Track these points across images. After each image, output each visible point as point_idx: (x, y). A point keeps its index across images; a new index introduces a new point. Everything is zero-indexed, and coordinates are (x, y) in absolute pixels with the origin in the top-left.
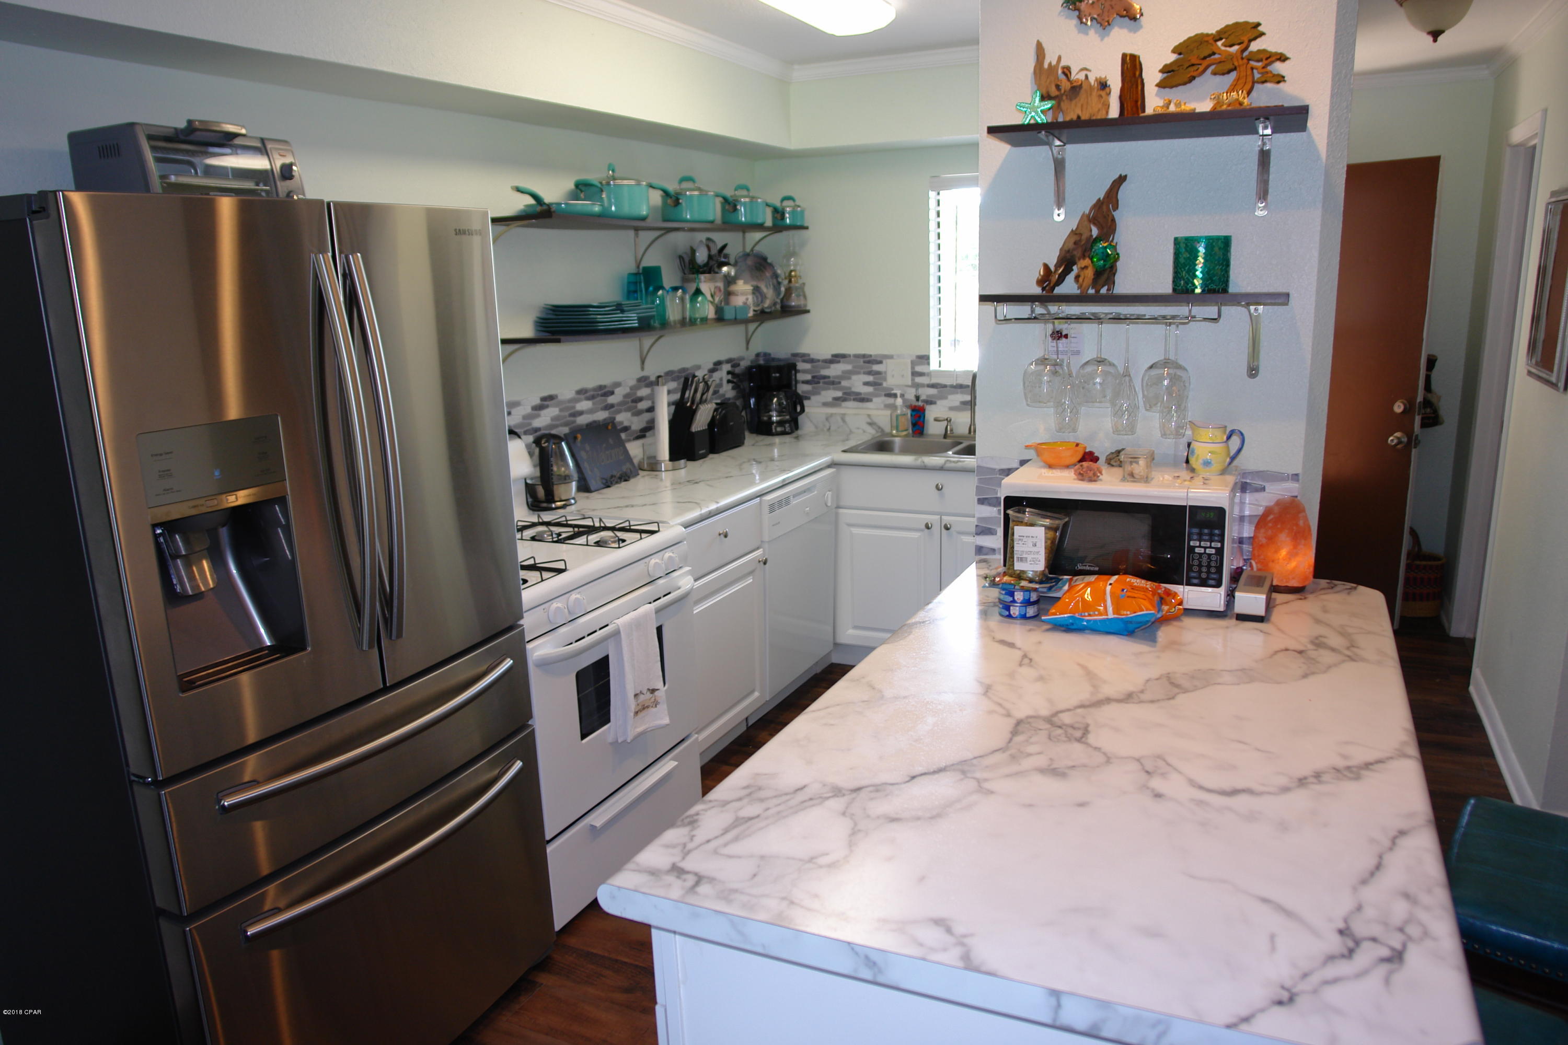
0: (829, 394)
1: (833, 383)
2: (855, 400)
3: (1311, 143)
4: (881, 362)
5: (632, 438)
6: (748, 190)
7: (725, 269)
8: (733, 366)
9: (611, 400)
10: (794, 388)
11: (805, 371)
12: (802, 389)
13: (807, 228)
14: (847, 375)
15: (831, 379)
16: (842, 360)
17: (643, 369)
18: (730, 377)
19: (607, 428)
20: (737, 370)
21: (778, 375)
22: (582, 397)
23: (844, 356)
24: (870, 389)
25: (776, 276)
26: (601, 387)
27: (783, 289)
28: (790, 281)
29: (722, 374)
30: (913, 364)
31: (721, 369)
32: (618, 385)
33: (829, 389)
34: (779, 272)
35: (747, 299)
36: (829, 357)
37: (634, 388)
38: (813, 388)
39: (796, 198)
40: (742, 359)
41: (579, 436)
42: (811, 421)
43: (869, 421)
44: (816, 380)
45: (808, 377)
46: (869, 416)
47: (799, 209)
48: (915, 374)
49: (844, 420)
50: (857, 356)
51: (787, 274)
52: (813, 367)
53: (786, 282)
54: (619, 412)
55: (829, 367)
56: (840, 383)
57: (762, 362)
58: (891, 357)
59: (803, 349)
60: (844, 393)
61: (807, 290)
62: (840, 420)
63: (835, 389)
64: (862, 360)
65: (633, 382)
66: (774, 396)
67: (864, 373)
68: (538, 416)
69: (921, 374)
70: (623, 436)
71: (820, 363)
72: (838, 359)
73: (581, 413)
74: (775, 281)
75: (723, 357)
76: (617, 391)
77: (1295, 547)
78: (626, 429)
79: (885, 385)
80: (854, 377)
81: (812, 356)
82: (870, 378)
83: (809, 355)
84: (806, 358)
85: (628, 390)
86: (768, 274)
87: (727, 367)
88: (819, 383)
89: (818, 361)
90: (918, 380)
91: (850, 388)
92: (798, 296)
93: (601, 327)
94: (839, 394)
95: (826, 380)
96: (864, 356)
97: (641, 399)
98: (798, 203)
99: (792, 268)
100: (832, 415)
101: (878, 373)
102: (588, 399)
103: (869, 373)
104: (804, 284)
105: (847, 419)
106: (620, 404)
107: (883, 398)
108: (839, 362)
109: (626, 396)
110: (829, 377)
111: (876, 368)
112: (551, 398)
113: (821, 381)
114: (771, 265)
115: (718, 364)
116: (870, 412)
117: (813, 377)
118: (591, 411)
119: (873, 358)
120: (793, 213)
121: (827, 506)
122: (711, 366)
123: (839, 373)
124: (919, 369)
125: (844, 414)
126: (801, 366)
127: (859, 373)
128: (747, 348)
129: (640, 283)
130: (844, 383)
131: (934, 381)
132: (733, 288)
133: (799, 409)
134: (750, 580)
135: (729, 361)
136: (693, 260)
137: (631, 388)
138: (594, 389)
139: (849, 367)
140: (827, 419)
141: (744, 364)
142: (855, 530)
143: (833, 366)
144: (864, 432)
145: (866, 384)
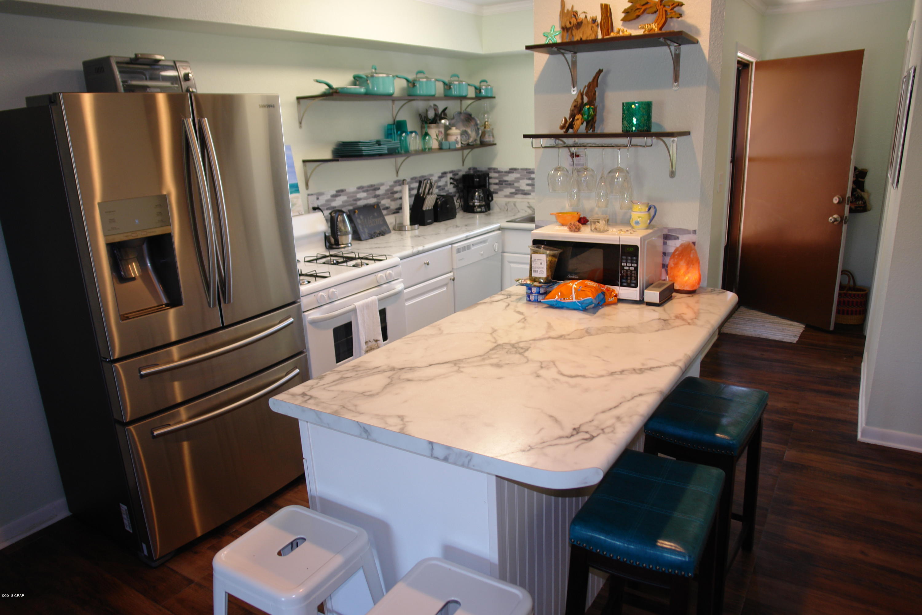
0: (508, 191)
1: (510, 184)
2: (522, 194)
3: (701, 50)
4: (534, 173)
5: (391, 213)
6: (458, 77)
7: (443, 121)
8: (454, 175)
9: (378, 192)
10: (488, 187)
11: (495, 178)
12: (493, 188)
13: (494, 98)
14: (517, 180)
15: (509, 182)
16: (515, 171)
17: (397, 175)
18: (452, 181)
19: (374, 207)
20: (457, 177)
21: (478, 180)
22: (361, 190)
23: (515, 169)
24: (529, 188)
25: (476, 124)
26: (372, 186)
27: (480, 132)
28: (485, 127)
29: (447, 179)
31: (447, 176)
32: (382, 184)
33: (508, 188)
34: (478, 122)
35: (457, 138)
36: (508, 170)
37: (392, 187)
38: (499, 187)
39: (488, 81)
40: (460, 171)
41: (357, 211)
42: (498, 205)
43: (528, 205)
44: (502, 183)
45: (497, 181)
46: (528, 203)
47: (489, 87)
49: (515, 205)
50: (523, 169)
51: (483, 124)
52: (499, 175)
53: (483, 128)
54: (383, 199)
55: (508, 176)
56: (513, 184)
57: (472, 172)
59: (494, 165)
60: (516, 190)
61: (495, 133)
62: (512, 204)
63: (511, 188)
64: (525, 172)
65: (391, 183)
66: (476, 191)
67: (527, 179)
68: (335, 200)
70: (384, 212)
71: (503, 173)
72: (512, 171)
73: (360, 199)
74: (476, 127)
75: (447, 169)
76: (382, 188)
77: (687, 269)
78: (387, 208)
80: (521, 181)
81: (499, 169)
82: (530, 182)
83: (497, 169)
84: (496, 170)
85: (388, 187)
86: (473, 124)
87: (450, 175)
88: (502, 184)
89: (502, 172)
91: (519, 187)
92: (489, 136)
93: (364, 153)
94: (513, 190)
95: (506, 183)
96: (526, 169)
97: (396, 192)
98: (489, 83)
99: (486, 120)
100: (509, 202)
101: (533, 179)
102: (364, 191)
103: (529, 179)
104: (493, 129)
105: (517, 205)
106: (383, 195)
108: (513, 173)
109: (387, 190)
110: (507, 181)
111: (532, 176)
112: (342, 191)
113: (504, 183)
114: (474, 119)
115: (444, 174)
116: (530, 201)
117: (499, 181)
118: (365, 198)
119: (531, 170)
120: (486, 90)
121: (495, 251)
122: (440, 174)
123: (513, 179)
125: (515, 202)
126: (492, 175)
127: (523, 179)
128: (463, 165)
129: (394, 129)
130: (516, 184)
132: (450, 132)
133: (490, 199)
134: (445, 289)
135: (451, 172)
136: (426, 117)
137: (391, 186)
138: (369, 186)
139: (518, 175)
140: (506, 204)
141: (461, 174)
142: (513, 265)
143: (510, 175)
144: (526, 211)
145: (528, 185)
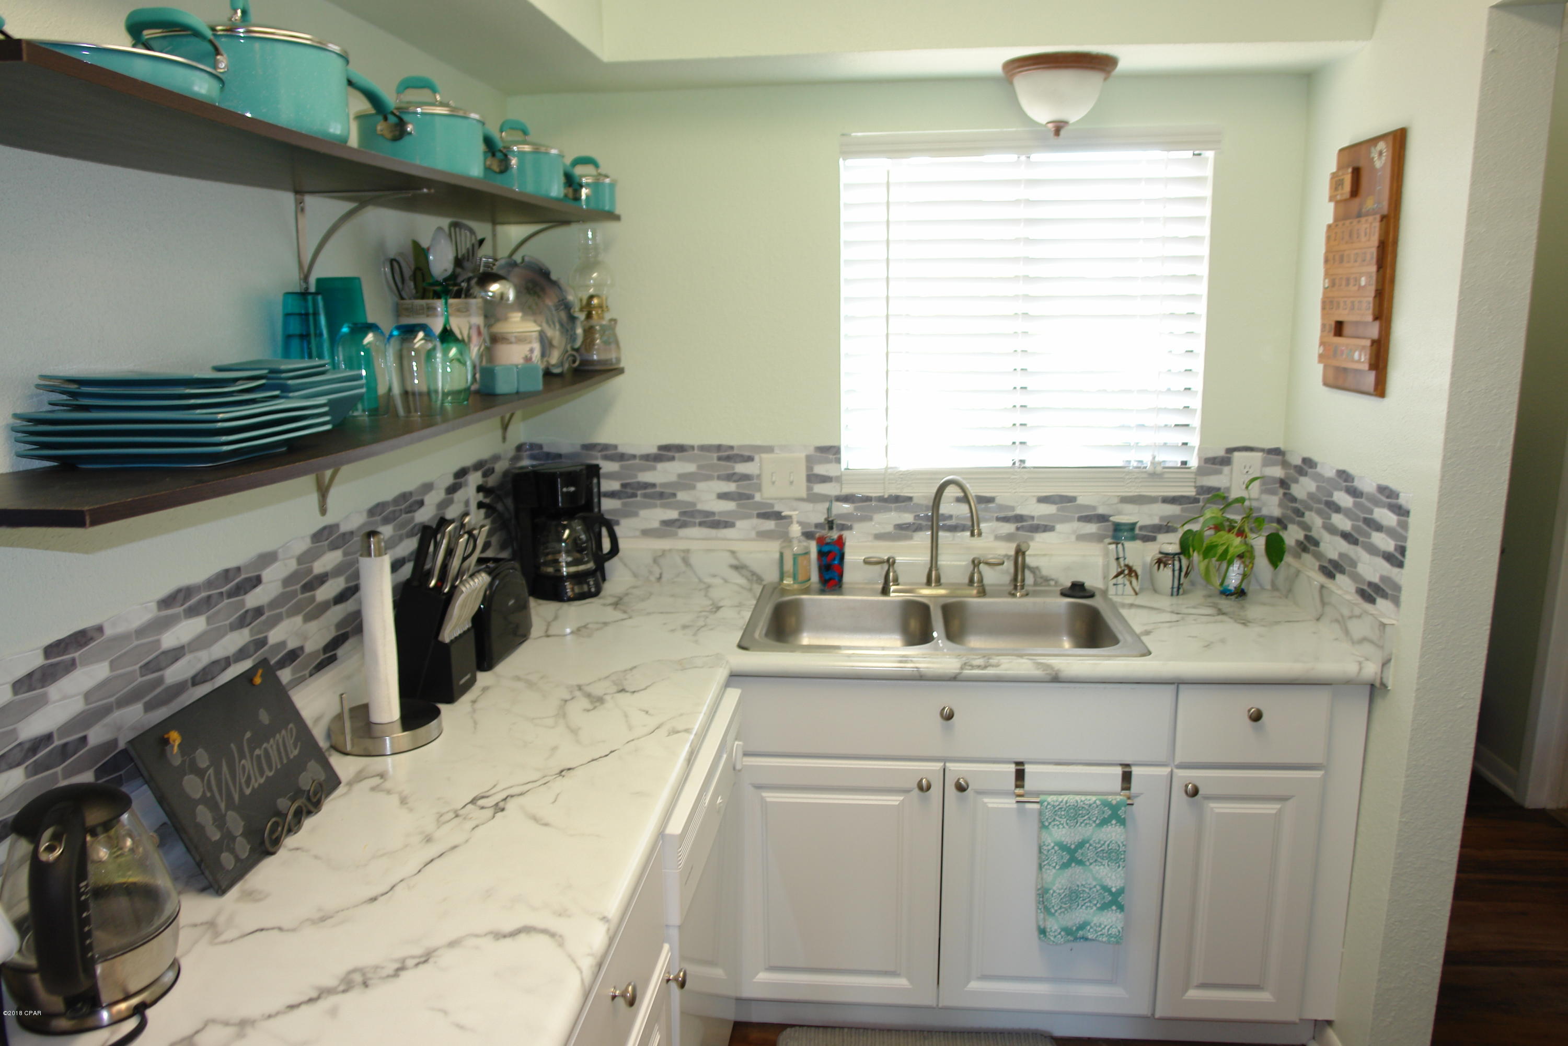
0: (654, 516)
1: (661, 495)
2: (701, 524)
4: (750, 459)
5: (307, 672)
6: (525, 132)
7: (495, 287)
8: (485, 475)
9: (254, 599)
10: (596, 510)
11: (611, 476)
12: (607, 505)
13: (617, 218)
14: (687, 482)
15: (658, 489)
16: (677, 455)
17: (323, 511)
18: (481, 497)
19: (251, 681)
20: (492, 481)
21: (572, 489)
22: (178, 610)
23: (681, 448)
24: (730, 506)
25: (567, 307)
26: (227, 575)
27: (579, 331)
28: (589, 316)
29: (469, 493)
30: (810, 461)
31: (466, 484)
32: (268, 558)
33: (655, 506)
34: (571, 298)
36: (654, 450)
37: (306, 558)
38: (624, 505)
39: (600, 161)
40: (496, 458)
41: (175, 737)
42: (625, 565)
43: (735, 562)
44: (628, 491)
45: (615, 486)
46: (733, 552)
47: (607, 181)
48: (813, 478)
49: (686, 561)
50: (704, 448)
51: (584, 302)
52: (622, 467)
53: (582, 316)
54: (275, 621)
55: (654, 468)
56: (674, 495)
57: (526, 462)
58: (769, 449)
59: (604, 437)
60: (683, 514)
61: (621, 332)
62: (678, 560)
63: (665, 506)
64: (715, 455)
65: (303, 545)
66: (565, 528)
67: (719, 478)
68: (43, 701)
69: (825, 479)
70: (285, 675)
71: (637, 461)
72: (670, 454)
73: (177, 653)
74: (563, 315)
75: (468, 462)
76: (267, 575)
78: (293, 656)
79: (758, 497)
80: (701, 486)
81: (621, 449)
82: (731, 487)
83: (615, 447)
84: (611, 452)
85: (293, 565)
86: (550, 301)
87: (475, 479)
88: (634, 495)
89: (634, 457)
90: (819, 488)
91: (694, 504)
92: (607, 343)
94: (673, 514)
95: (649, 491)
96: (719, 448)
97: (322, 579)
98: (602, 170)
99: (591, 291)
100: (664, 553)
101: (746, 477)
102: (192, 612)
103: (730, 477)
104: (614, 321)
105: (694, 560)
106: (275, 602)
107: (756, 521)
108: (672, 459)
109: (287, 581)
110: (653, 485)
111: (741, 468)
112: (80, 639)
113: (639, 492)
114: (555, 284)
115: (462, 473)
116: (736, 546)
117: (624, 486)
118: (200, 642)
119: (735, 452)
120: (596, 186)
121: (734, 769)
122: (450, 480)
123: (673, 478)
124: (820, 469)
125: (687, 551)
126: (607, 467)
127: (708, 478)
128: (504, 439)
130: (682, 496)
131: (846, 490)
132: (500, 328)
133: (606, 545)
135: (478, 466)
137: (301, 559)
138: (210, 583)
139: (690, 468)
140: (655, 560)
141: (501, 467)
142: (771, 797)
143: (660, 466)
144: (726, 581)
145: (723, 496)
